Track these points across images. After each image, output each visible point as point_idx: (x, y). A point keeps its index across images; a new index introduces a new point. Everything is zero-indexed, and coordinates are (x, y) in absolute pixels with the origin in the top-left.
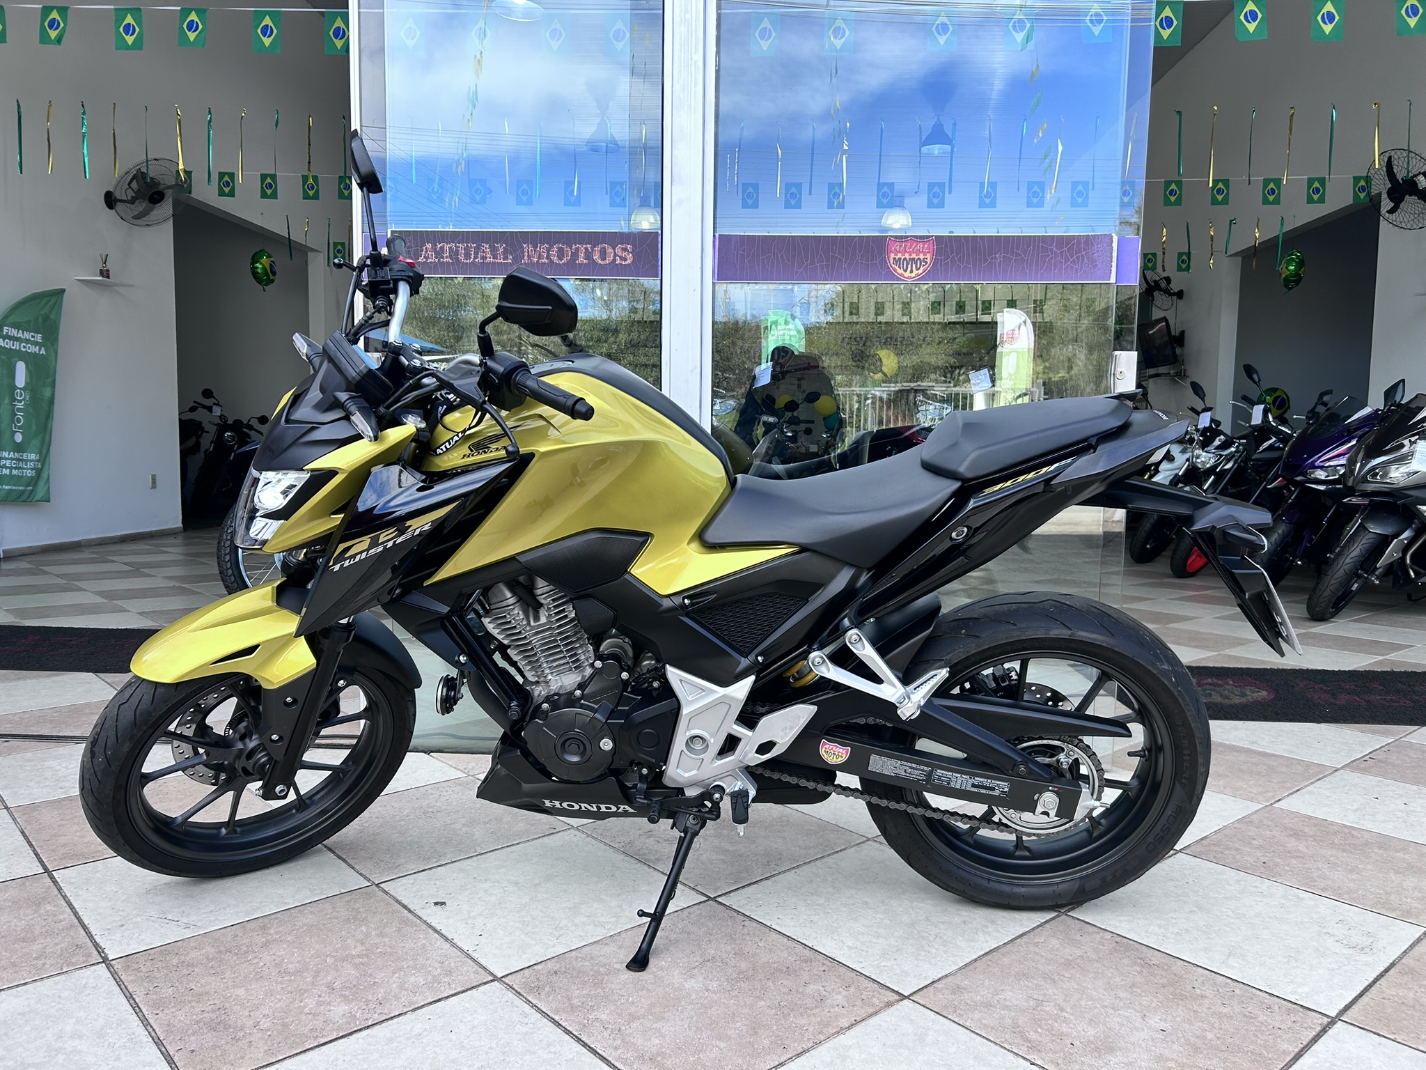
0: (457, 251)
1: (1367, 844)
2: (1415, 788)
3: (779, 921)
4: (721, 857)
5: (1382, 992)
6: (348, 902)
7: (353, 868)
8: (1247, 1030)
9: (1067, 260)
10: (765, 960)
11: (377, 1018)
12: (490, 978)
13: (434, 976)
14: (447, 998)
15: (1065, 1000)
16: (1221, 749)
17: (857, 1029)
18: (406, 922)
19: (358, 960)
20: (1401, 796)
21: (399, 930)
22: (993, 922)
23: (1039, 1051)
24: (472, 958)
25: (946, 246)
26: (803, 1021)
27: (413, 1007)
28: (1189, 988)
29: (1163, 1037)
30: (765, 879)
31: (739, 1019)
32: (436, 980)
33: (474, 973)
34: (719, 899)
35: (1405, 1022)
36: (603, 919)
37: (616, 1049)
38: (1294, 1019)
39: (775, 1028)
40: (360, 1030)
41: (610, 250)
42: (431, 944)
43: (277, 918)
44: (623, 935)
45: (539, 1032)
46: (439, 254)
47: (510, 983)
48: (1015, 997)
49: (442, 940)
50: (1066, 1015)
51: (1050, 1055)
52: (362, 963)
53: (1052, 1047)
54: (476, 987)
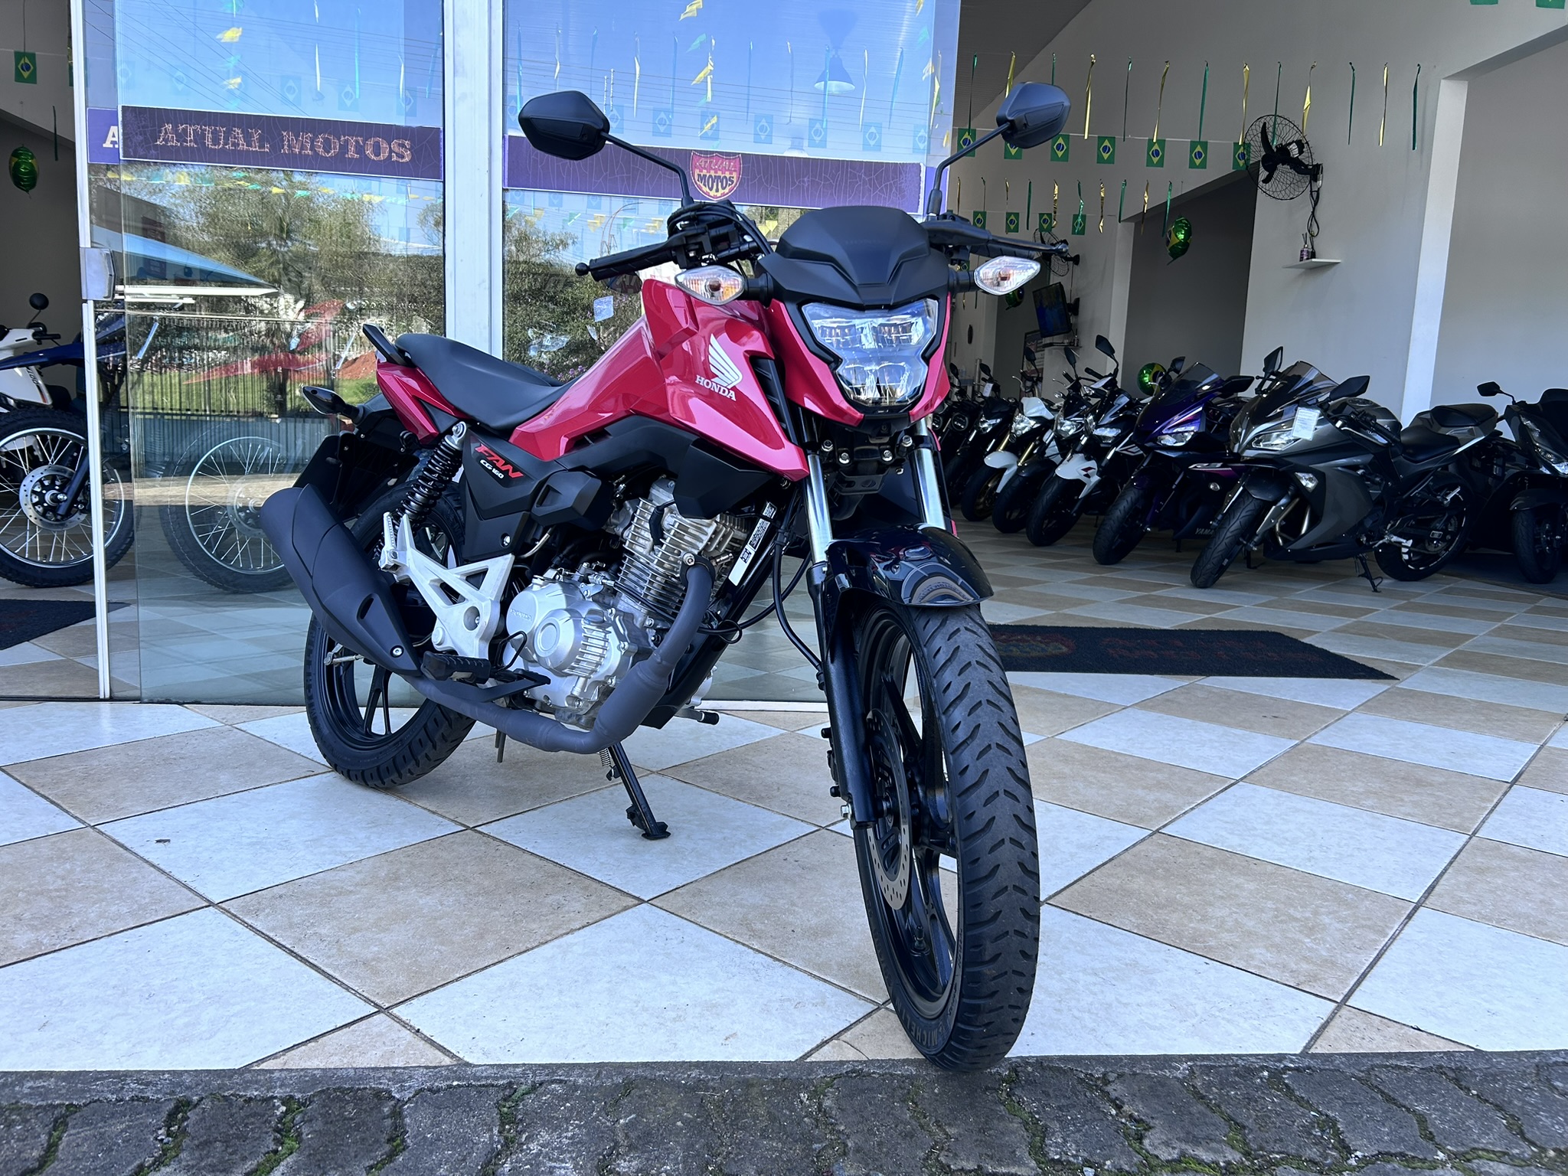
0: (203, 136)
1: (1127, 766)
2: (1189, 721)
3: (536, 845)
4: (491, 792)
5: (1094, 881)
6: (55, 843)
7: (67, 812)
10: (511, 877)
11: (66, 943)
12: (206, 904)
13: (140, 905)
14: (151, 923)
15: (799, 897)
16: (1026, 691)
17: (587, 929)
18: (118, 858)
19: (54, 894)
20: (1175, 728)
21: (109, 866)
22: (752, 837)
23: (760, 937)
24: (190, 889)
25: (753, 165)
26: (534, 926)
27: (110, 932)
30: (534, 809)
31: (468, 927)
32: (141, 908)
33: (189, 900)
34: (478, 829)
35: (1104, 904)
36: (344, 849)
37: (329, 957)
39: (503, 932)
40: (46, 954)
41: (385, 145)
42: (145, 877)
44: (363, 862)
45: (249, 948)
46: (182, 137)
47: (227, 908)
48: (752, 896)
49: (158, 873)
50: (794, 908)
51: (769, 941)
52: (59, 897)
53: (773, 934)
54: (187, 912)
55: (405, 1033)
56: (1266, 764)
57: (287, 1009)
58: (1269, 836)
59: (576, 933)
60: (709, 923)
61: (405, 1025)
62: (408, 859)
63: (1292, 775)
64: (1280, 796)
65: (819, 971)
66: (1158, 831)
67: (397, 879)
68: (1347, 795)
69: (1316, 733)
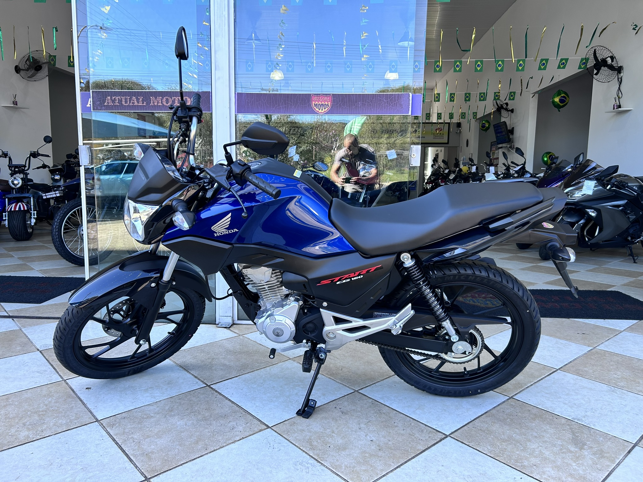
0: (121, 100)
3: (232, 395)
5: (475, 425)
6: (49, 388)
7: (58, 373)
8: (407, 440)
9: (390, 105)
10: (217, 412)
11: (38, 437)
12: (95, 420)
13: (70, 420)
14: (72, 429)
15: (337, 428)
17: (241, 440)
18: (69, 396)
19: (41, 413)
21: (65, 400)
23: (314, 450)
24: (91, 413)
25: (337, 99)
26: (220, 438)
27: (55, 433)
28: (393, 422)
29: (369, 443)
30: (236, 377)
31: (193, 437)
32: (71, 421)
33: (89, 418)
34: (211, 386)
35: (477, 438)
36: (156, 395)
37: (134, 450)
38: (430, 436)
39: (207, 441)
42: (76, 406)
43: (14, 395)
44: (161, 402)
45: (105, 443)
46: (113, 101)
47: (102, 423)
49: (82, 404)
50: (334, 434)
51: (317, 451)
52: (42, 414)
53: (320, 448)
54: (87, 424)
56: (574, 360)
57: (110, 476)
58: (567, 402)
59: (236, 443)
60: (294, 440)
62: (179, 400)
63: (585, 367)
64: (577, 379)
65: (336, 469)
66: (512, 397)
67: (172, 411)
68: (611, 379)
69: (603, 343)
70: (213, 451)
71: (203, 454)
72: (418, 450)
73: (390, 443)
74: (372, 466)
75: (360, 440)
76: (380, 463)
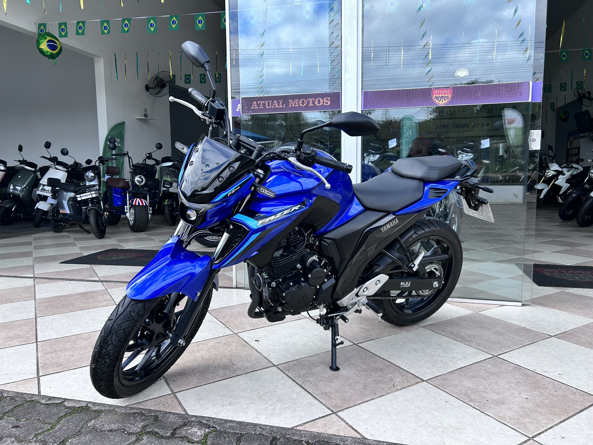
3: (380, 353)
6: (226, 339)
7: (228, 328)
8: (563, 401)
9: (509, 93)
10: (372, 365)
11: (234, 375)
12: (273, 365)
13: (253, 364)
14: (257, 371)
15: (488, 386)
17: (404, 390)
18: (245, 346)
21: (242, 348)
22: (465, 358)
23: (474, 402)
24: (267, 359)
25: (457, 90)
26: (384, 386)
28: (542, 385)
29: (526, 401)
30: (377, 339)
31: (360, 384)
33: (267, 363)
34: (358, 345)
37: (314, 390)
38: (584, 398)
39: (372, 387)
41: (322, 100)
42: (253, 353)
44: (321, 354)
45: (287, 383)
46: (258, 105)
47: (279, 367)
48: (468, 383)
49: (257, 352)
50: (487, 390)
51: (478, 403)
53: (479, 401)
54: (267, 368)
55: (343, 423)
57: (303, 408)
59: (400, 391)
60: (452, 393)
61: (342, 419)
65: (501, 419)
70: (381, 396)
71: (374, 398)
72: (576, 409)
73: (546, 401)
74: (535, 419)
75: (515, 397)
76: (543, 417)
